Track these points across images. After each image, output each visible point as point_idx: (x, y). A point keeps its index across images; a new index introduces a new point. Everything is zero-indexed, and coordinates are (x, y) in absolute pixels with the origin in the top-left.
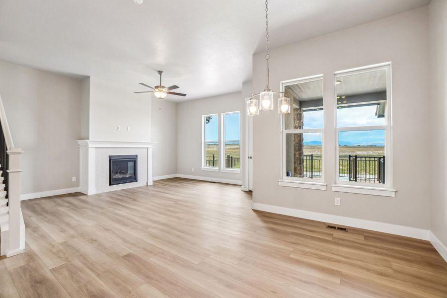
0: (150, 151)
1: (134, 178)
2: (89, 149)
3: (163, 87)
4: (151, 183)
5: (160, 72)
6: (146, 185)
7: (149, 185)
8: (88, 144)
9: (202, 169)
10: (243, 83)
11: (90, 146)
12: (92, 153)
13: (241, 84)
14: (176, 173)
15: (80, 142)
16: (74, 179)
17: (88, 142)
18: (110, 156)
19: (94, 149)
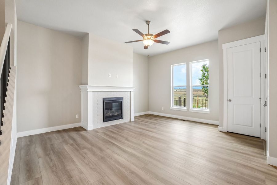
0: (132, 94)
1: (121, 116)
2: (88, 93)
3: (151, 35)
4: (133, 119)
5: (148, 22)
6: (129, 121)
7: (131, 121)
8: (87, 88)
9: (171, 109)
10: (219, 31)
11: (89, 90)
12: (90, 95)
13: (218, 32)
14: (148, 110)
15: (81, 87)
16: (77, 116)
17: (87, 87)
18: (103, 98)
19: (92, 92)
